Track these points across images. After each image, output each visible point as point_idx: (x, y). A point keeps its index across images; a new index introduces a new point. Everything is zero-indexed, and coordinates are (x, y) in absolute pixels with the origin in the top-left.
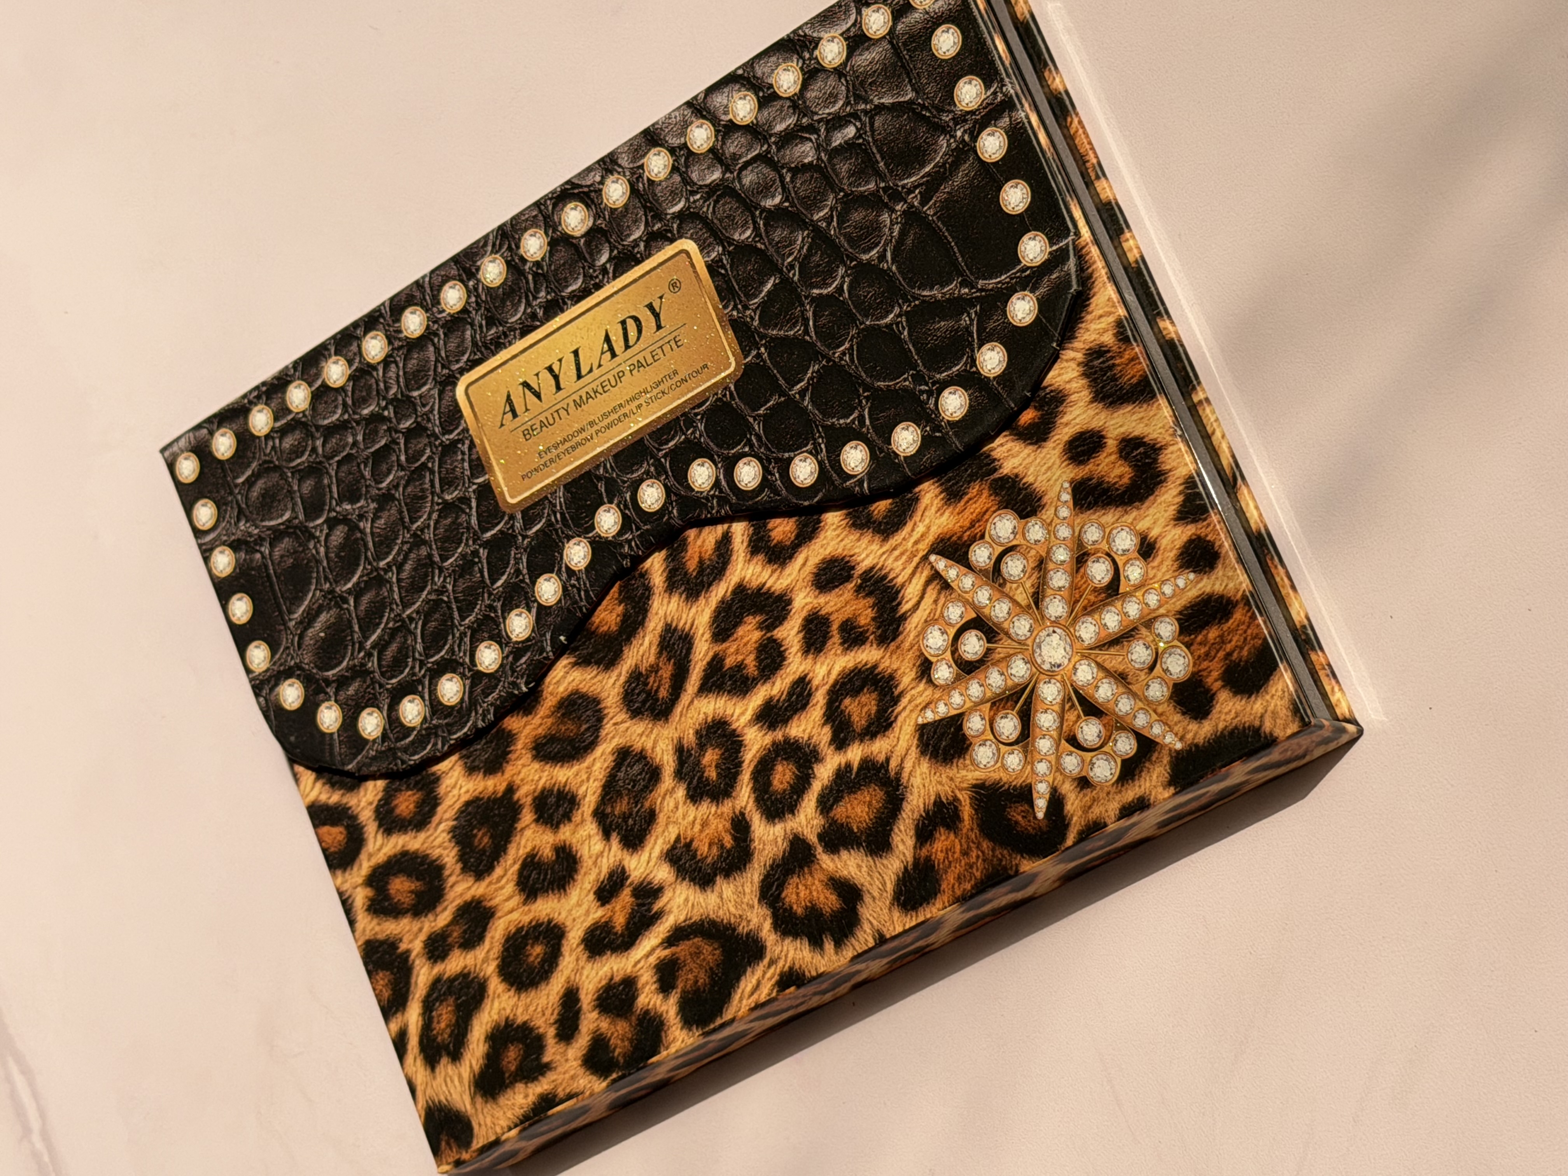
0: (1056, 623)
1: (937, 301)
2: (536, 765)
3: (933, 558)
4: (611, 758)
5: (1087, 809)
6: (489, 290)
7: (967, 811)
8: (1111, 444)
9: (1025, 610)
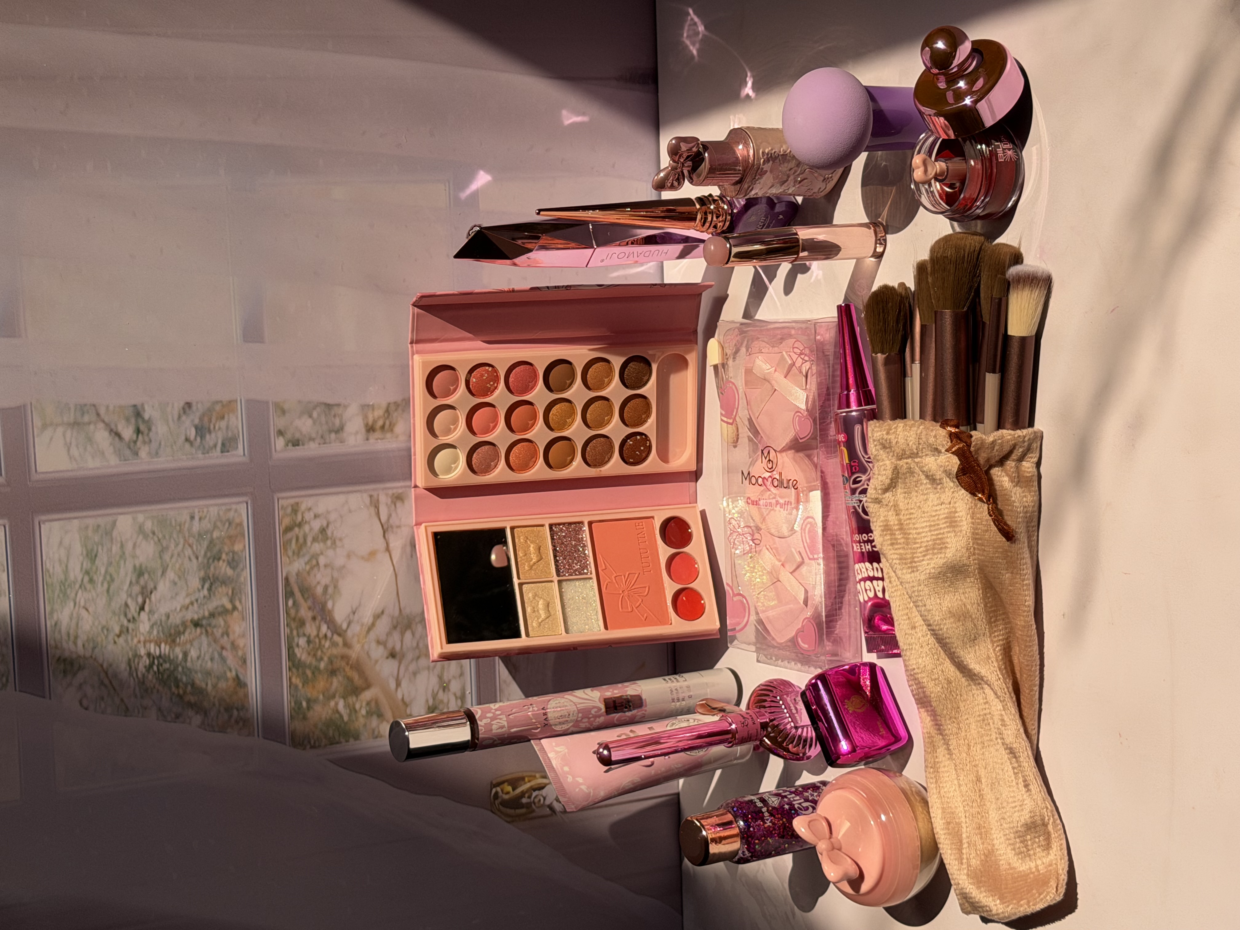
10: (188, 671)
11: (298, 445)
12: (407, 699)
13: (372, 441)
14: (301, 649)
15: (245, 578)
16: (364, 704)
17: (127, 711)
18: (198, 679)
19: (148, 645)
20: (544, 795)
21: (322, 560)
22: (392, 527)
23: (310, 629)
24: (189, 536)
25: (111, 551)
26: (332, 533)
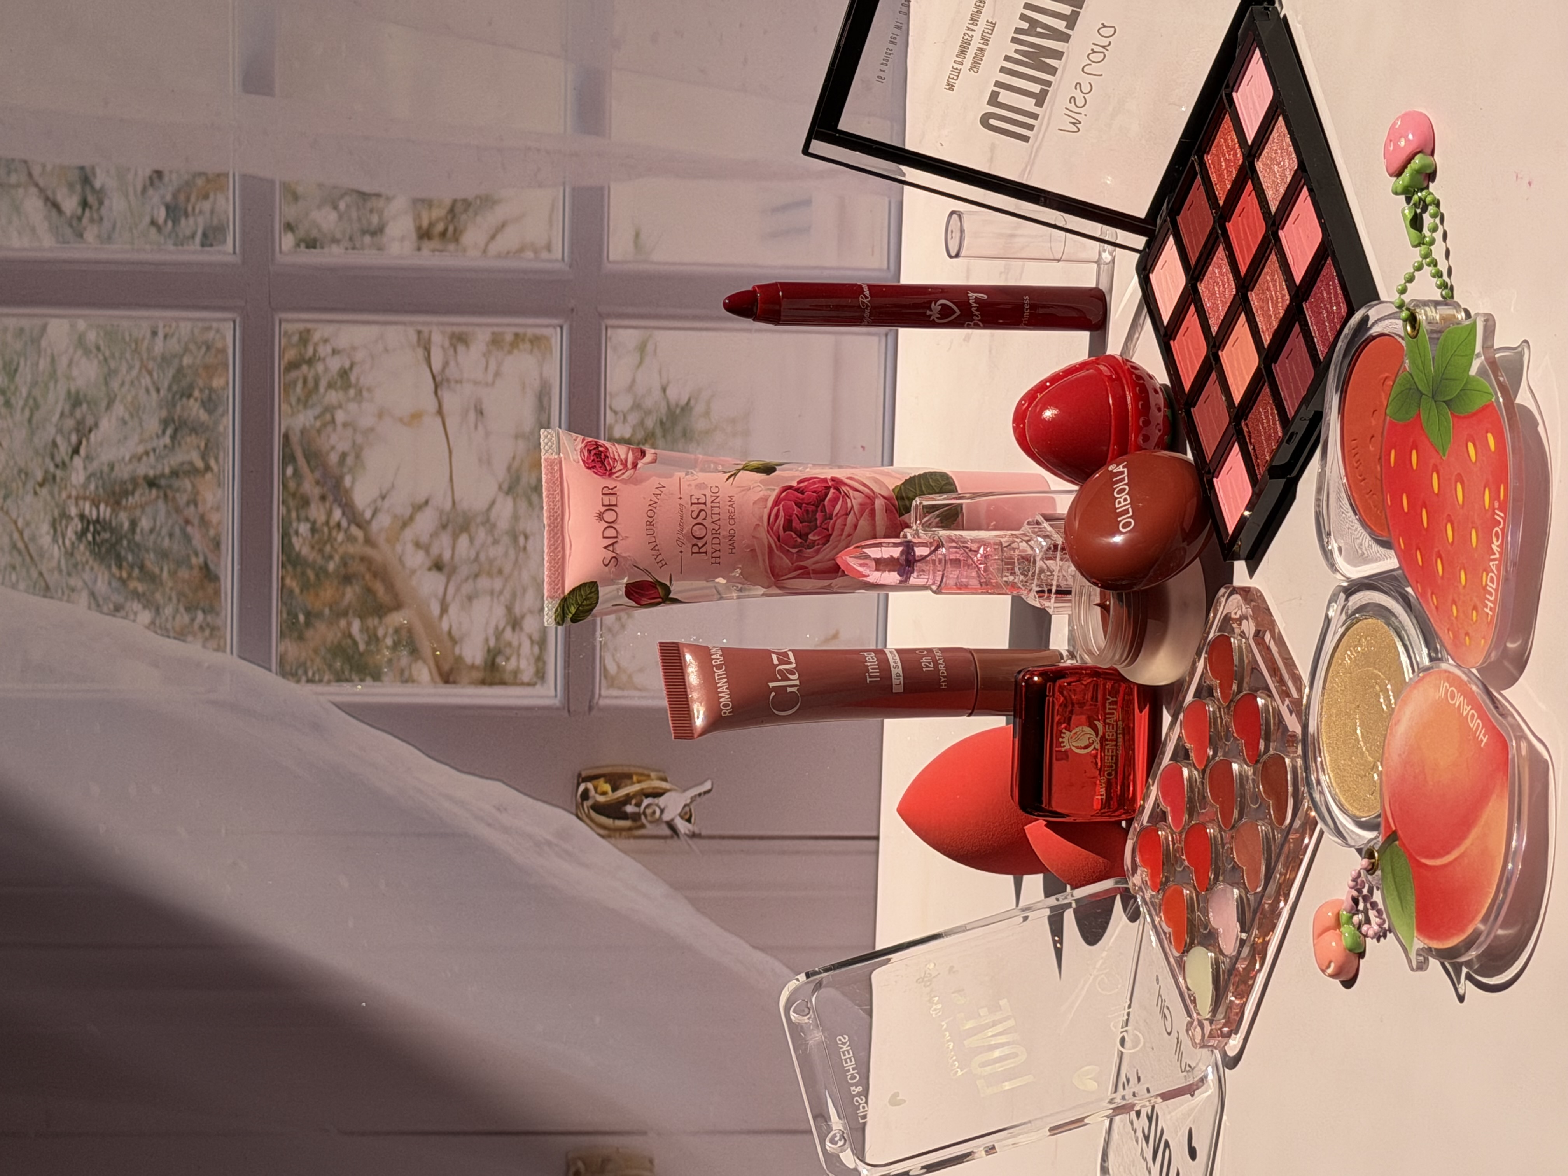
10: (135, 547)
11: (315, 247)
12: (455, 632)
13: (425, 252)
14: (301, 540)
15: (226, 428)
16: (391, 631)
17: (46, 591)
18: (150, 560)
19: (81, 503)
20: (662, 806)
21: (340, 416)
22: (448, 380)
23: (317, 512)
24: (148, 359)
25: (37, 364)
26: (358, 379)
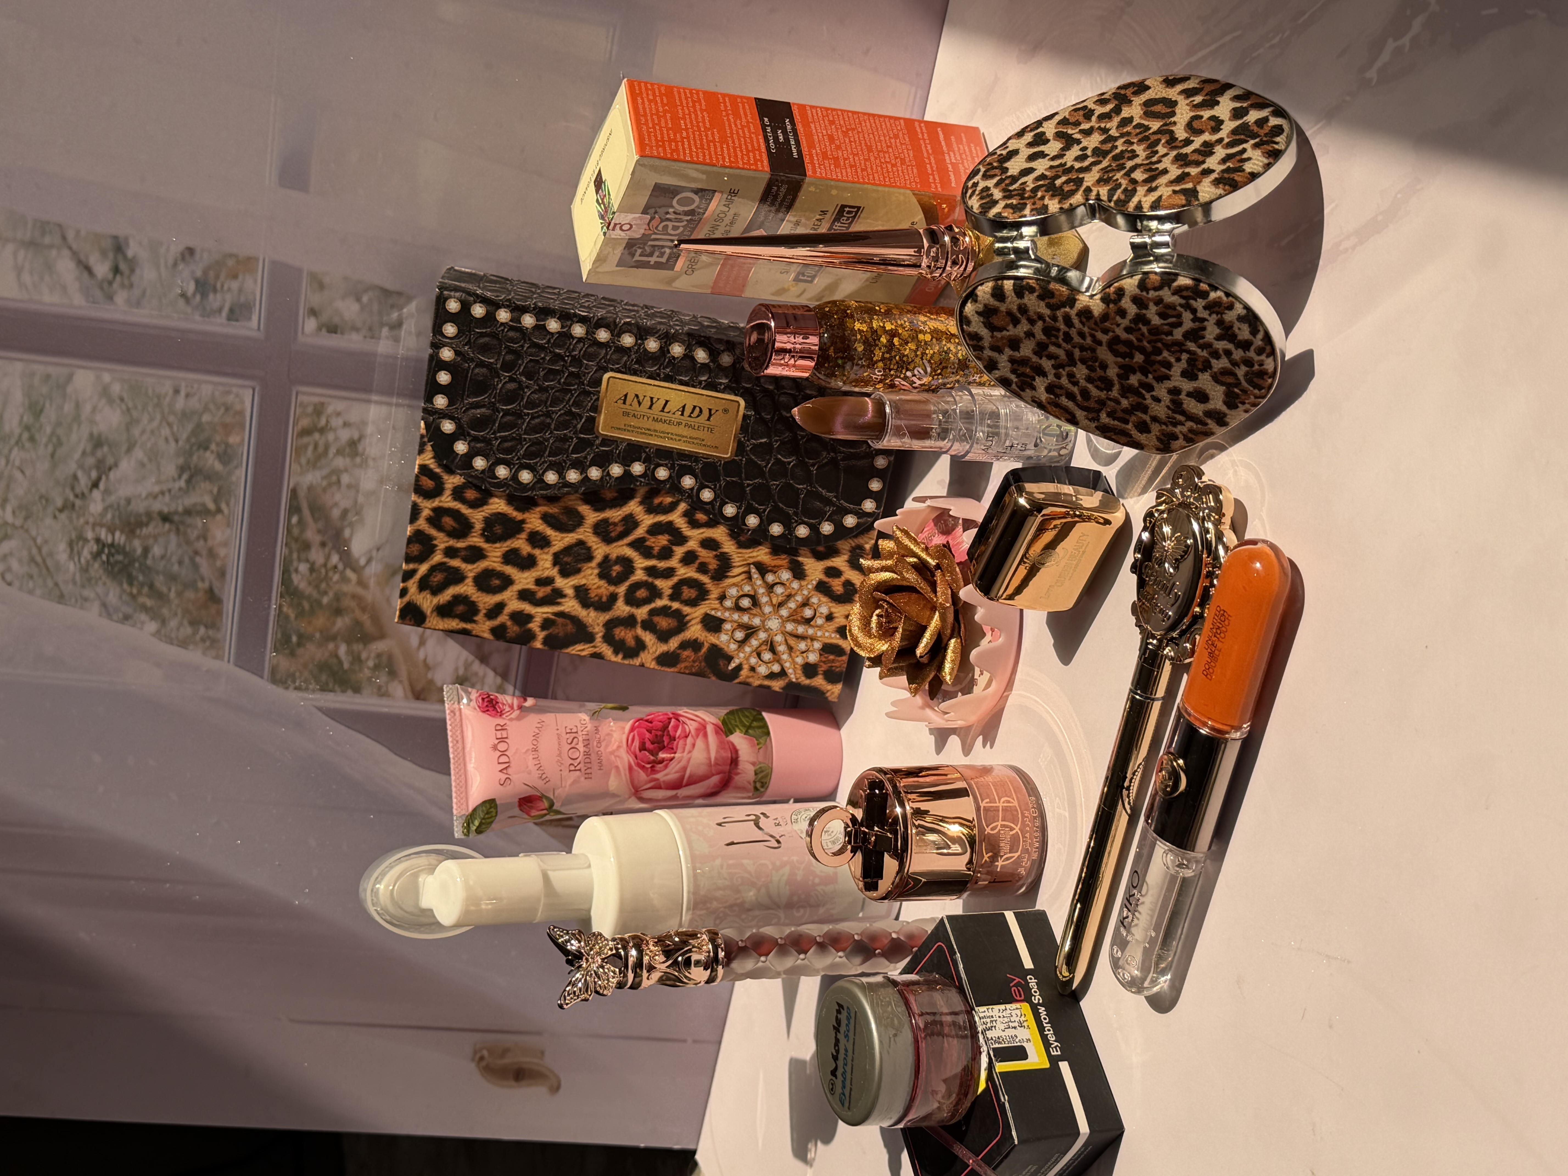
0: (781, 617)
1: (822, 495)
2: (540, 521)
3: (752, 566)
4: (575, 541)
5: (748, 677)
6: (645, 350)
7: (704, 650)
8: (843, 579)
9: (774, 606)
10: (146, 570)
11: (336, 333)
12: (430, 661)
14: (299, 577)
15: (238, 478)
16: (373, 655)
17: (61, 598)
18: (160, 582)
19: (98, 529)
21: (345, 479)
23: (317, 556)
24: (169, 413)
25: (62, 409)
26: (365, 449)
